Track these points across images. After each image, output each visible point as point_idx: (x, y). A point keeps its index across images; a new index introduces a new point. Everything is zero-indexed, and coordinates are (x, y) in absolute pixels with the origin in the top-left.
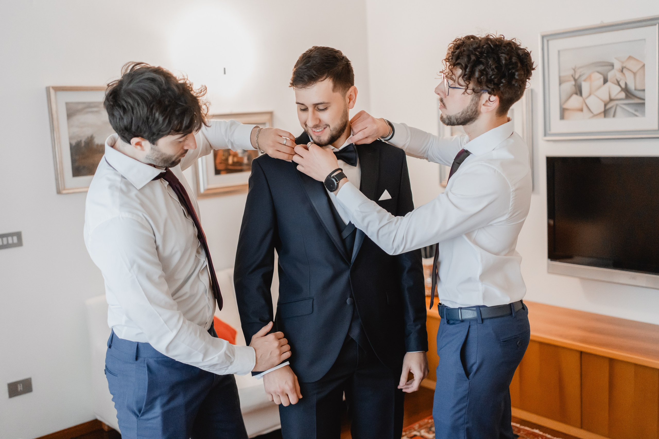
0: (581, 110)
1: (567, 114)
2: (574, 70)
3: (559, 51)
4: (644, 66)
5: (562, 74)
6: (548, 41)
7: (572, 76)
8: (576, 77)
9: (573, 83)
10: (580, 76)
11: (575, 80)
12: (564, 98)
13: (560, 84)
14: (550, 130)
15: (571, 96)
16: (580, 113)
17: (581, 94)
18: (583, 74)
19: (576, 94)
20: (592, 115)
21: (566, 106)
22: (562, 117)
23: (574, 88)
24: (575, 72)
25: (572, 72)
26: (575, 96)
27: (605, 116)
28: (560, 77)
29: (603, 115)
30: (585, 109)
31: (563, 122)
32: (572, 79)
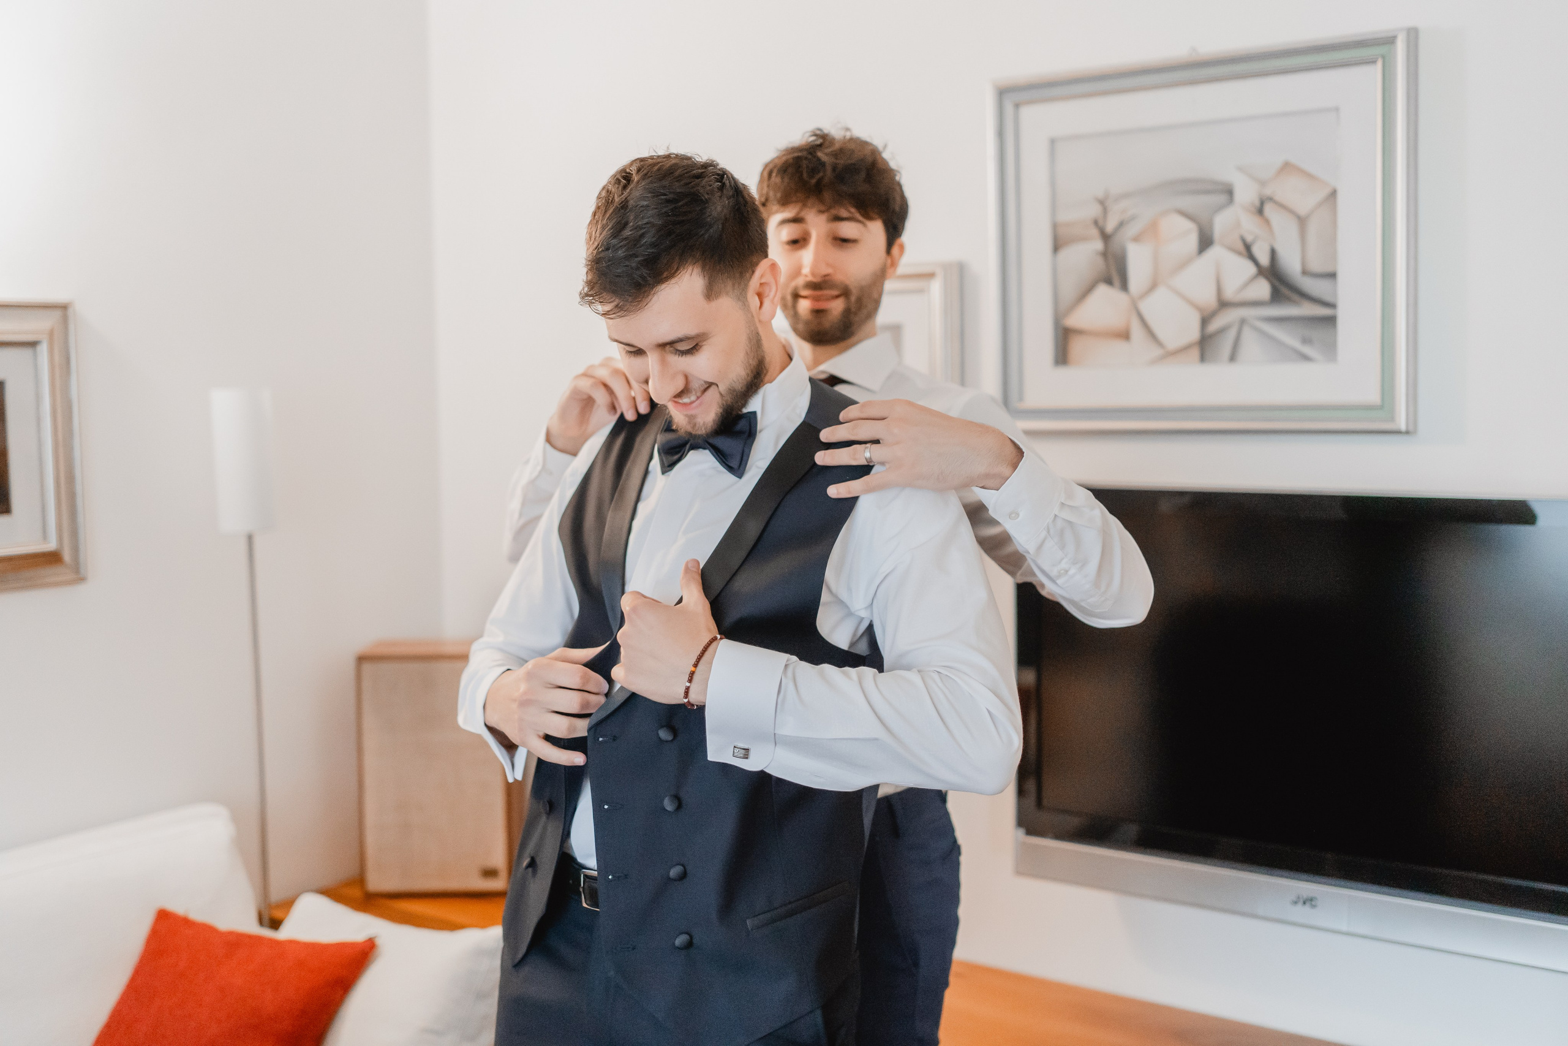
0: (1125, 335)
1: (1077, 346)
2: (1102, 203)
3: (1053, 142)
4: (1334, 194)
5: (1063, 217)
6: (1017, 106)
7: (1096, 223)
8: (1110, 227)
9: (1099, 245)
10: (1121, 225)
11: (1106, 237)
12: (1069, 291)
13: (1056, 248)
14: (1021, 398)
15: (1088, 290)
16: (1120, 346)
17: (1124, 286)
18: (1133, 218)
19: (1109, 281)
20: (1158, 352)
21: (1072, 321)
22: (1062, 357)
23: (1100, 261)
24: (1105, 211)
25: (1094, 211)
26: (1102, 290)
27: (1203, 358)
28: (1055, 227)
29: (1195, 353)
30: (1137, 331)
31: (1063, 372)
32: (1095, 232)
